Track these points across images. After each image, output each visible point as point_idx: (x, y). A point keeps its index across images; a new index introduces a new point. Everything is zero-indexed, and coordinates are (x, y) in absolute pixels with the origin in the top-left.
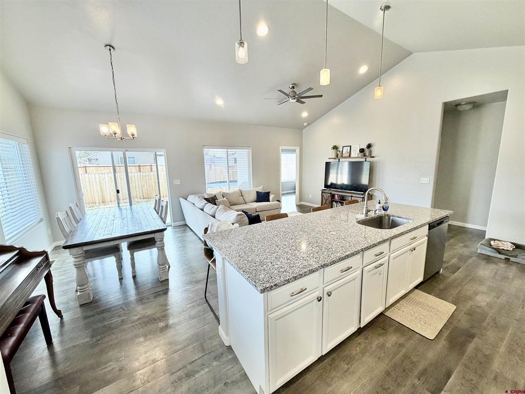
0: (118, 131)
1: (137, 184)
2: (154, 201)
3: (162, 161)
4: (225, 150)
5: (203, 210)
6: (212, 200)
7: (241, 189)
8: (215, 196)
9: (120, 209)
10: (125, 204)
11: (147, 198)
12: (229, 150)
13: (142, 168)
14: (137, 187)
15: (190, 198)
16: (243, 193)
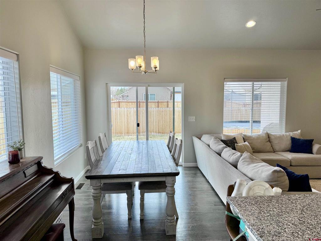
0: (143, 65)
1: (155, 119)
2: (169, 137)
3: (179, 98)
4: (251, 83)
5: (220, 155)
6: (231, 143)
7: (269, 132)
8: (235, 138)
9: (138, 143)
10: (143, 137)
11: (161, 132)
12: (255, 83)
13: (160, 104)
14: (155, 122)
15: (205, 138)
16: (272, 137)
